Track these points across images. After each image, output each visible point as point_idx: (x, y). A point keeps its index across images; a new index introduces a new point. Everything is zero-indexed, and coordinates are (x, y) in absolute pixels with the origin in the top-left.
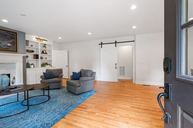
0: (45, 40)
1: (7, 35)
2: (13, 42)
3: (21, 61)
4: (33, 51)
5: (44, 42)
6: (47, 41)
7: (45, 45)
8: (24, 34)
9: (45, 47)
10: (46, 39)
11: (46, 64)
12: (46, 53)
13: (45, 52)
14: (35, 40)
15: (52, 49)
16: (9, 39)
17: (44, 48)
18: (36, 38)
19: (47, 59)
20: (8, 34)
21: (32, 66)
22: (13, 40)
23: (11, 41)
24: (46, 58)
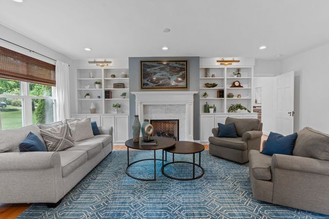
0: (234, 61)
1: (175, 67)
2: (183, 75)
3: (191, 103)
4: (214, 85)
5: (234, 65)
6: (239, 61)
7: (239, 70)
8: (197, 59)
9: (239, 73)
10: (236, 59)
11: (239, 107)
12: (240, 86)
13: (237, 84)
14: (218, 65)
15: (253, 75)
16: (178, 72)
17: (235, 77)
18: (218, 61)
19: (242, 98)
20: (177, 65)
21: (212, 110)
22: (183, 72)
23: (181, 74)
24: (239, 96)
